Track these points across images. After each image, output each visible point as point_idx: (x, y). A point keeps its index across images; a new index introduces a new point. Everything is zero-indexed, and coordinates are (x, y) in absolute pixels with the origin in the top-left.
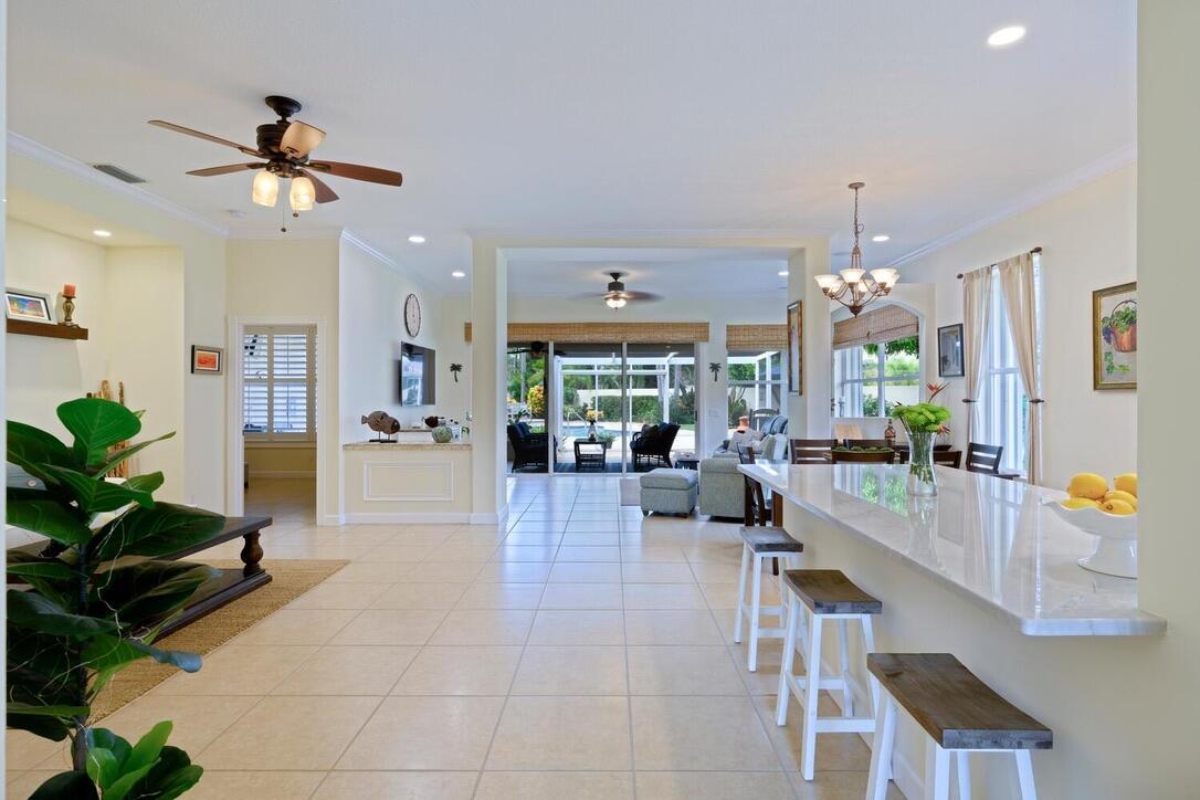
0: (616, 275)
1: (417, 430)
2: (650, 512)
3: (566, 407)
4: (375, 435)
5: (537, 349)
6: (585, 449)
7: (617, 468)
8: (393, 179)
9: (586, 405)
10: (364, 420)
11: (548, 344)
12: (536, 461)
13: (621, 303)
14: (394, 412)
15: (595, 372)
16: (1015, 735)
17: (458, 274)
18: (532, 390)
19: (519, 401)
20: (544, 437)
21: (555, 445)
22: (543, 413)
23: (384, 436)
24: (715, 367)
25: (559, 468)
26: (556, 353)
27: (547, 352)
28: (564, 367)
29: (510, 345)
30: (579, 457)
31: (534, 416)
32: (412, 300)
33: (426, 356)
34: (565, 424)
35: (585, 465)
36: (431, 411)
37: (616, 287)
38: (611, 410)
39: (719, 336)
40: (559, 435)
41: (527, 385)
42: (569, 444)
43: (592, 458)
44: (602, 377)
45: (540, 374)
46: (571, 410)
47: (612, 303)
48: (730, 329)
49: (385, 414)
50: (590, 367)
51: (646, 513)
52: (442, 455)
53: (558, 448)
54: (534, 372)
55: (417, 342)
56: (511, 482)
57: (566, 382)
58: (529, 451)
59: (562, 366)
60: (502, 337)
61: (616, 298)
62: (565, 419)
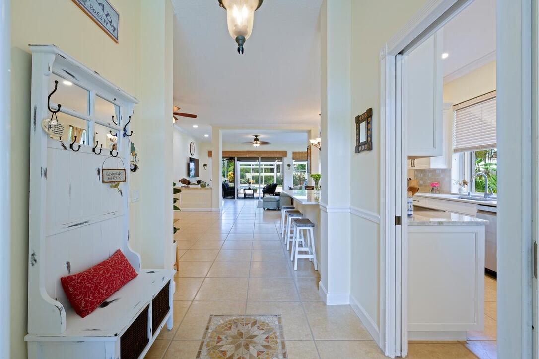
0: (256, 136)
1: (194, 184)
2: (266, 209)
3: (242, 179)
4: (183, 185)
5: (231, 159)
6: (247, 192)
7: (257, 198)
8: (194, 116)
9: (249, 179)
10: (180, 181)
11: (235, 157)
12: (231, 196)
13: (258, 145)
14: (188, 179)
15: (251, 167)
16: (309, 224)
17: (206, 136)
18: (229, 173)
19: (225, 177)
20: (233, 188)
21: (237, 191)
22: (233, 182)
23: (185, 185)
24: (289, 165)
25: (238, 198)
26: (238, 160)
27: (234, 160)
28: (241, 165)
29: (223, 157)
30: (245, 195)
31: (230, 182)
32: (192, 144)
33: (196, 161)
34: (241, 185)
35: (246, 197)
36: (198, 179)
37: (256, 140)
38: (257, 180)
39: (290, 155)
40: (239, 188)
41: (227, 171)
42: (242, 191)
43: (249, 195)
44: (253, 169)
45: (232, 167)
46: (243, 180)
47: (255, 145)
48: (294, 153)
49: (186, 179)
50: (250, 165)
51: (264, 209)
52: (203, 191)
53: (238, 192)
54: (230, 167)
55: (193, 157)
56: (223, 202)
57: (241, 170)
58: (229, 193)
59: (240, 165)
60: (221, 155)
61: (256, 143)
62: (241, 183)
